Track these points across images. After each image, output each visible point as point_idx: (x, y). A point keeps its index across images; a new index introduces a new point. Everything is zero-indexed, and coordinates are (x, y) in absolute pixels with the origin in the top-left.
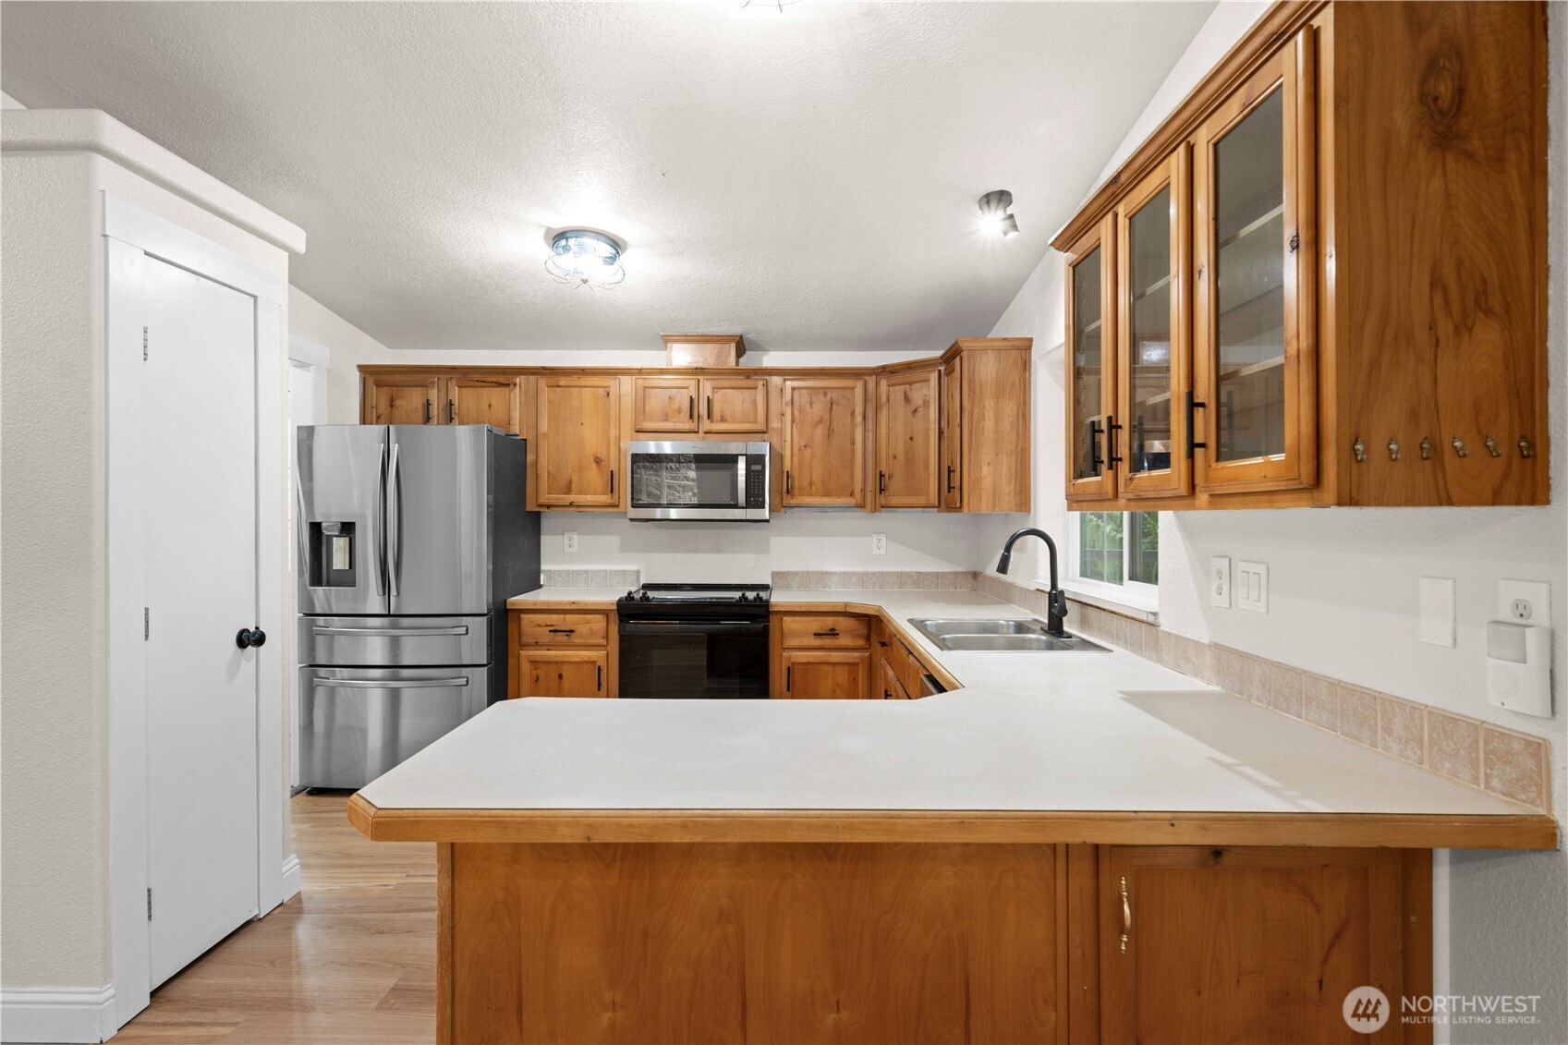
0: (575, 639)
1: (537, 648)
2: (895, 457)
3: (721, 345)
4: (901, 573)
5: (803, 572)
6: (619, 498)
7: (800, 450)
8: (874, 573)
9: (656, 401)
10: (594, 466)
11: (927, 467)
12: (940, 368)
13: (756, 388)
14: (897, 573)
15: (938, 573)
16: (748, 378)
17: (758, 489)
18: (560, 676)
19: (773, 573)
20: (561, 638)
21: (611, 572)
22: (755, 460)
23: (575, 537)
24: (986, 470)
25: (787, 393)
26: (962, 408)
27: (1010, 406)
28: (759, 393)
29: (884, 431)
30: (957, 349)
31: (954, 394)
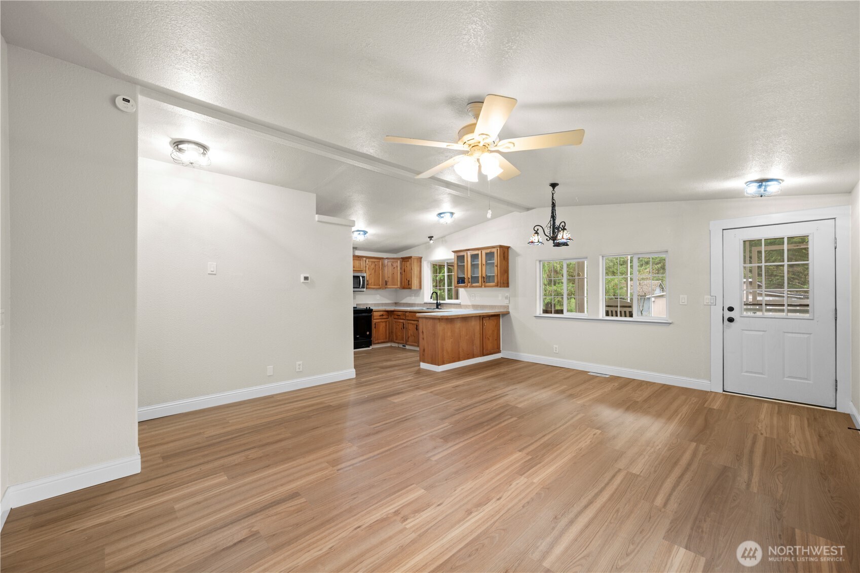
2: (389, 277)
7: (369, 275)
8: (377, 303)
11: (397, 280)
12: (400, 260)
14: (381, 303)
15: (389, 303)
17: (364, 284)
22: (363, 277)
24: (415, 281)
25: (367, 262)
26: (411, 269)
27: (419, 269)
28: (362, 261)
29: (386, 271)
30: (410, 258)
31: (408, 266)
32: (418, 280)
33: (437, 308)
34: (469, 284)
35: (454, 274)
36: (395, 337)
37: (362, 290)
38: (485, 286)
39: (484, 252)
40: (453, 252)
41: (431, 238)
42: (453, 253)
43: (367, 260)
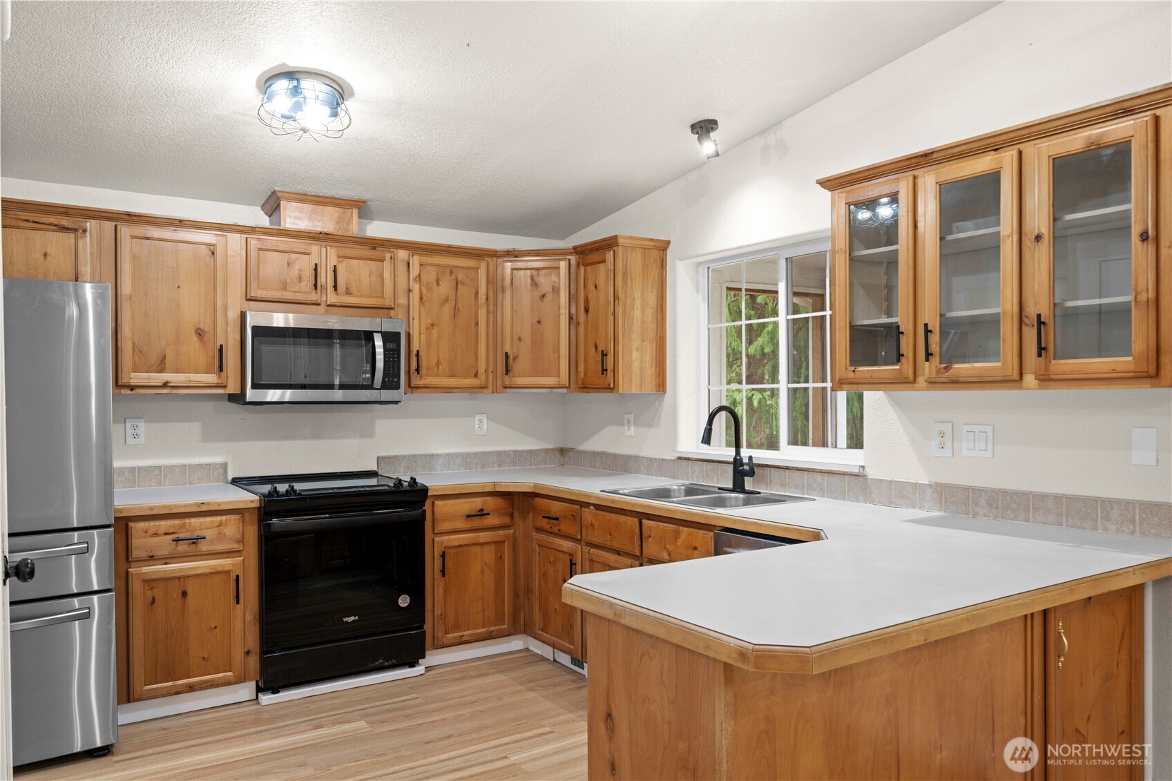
0: (204, 547)
1: (151, 563)
2: (520, 339)
3: (341, 210)
4: (500, 452)
5: (410, 456)
6: (227, 377)
7: (427, 329)
8: (476, 454)
9: (273, 265)
10: (195, 338)
11: (557, 350)
12: (570, 257)
13: (383, 260)
14: (497, 452)
15: (531, 451)
16: (374, 248)
17: (393, 368)
18: (184, 594)
19: (378, 458)
20: (183, 547)
21: (190, 466)
22: (391, 339)
23: (142, 426)
24: (635, 355)
25: (415, 270)
26: (615, 297)
27: (652, 299)
28: (387, 266)
29: (508, 312)
30: (609, 244)
31: (601, 285)
32: (649, 348)
33: (738, 486)
34: (927, 369)
35: (836, 313)
36: (537, 616)
37: (387, 395)
38: (1045, 380)
39: (1040, 155)
40: (824, 183)
41: (704, 127)
42: (827, 194)
43: (415, 261)
